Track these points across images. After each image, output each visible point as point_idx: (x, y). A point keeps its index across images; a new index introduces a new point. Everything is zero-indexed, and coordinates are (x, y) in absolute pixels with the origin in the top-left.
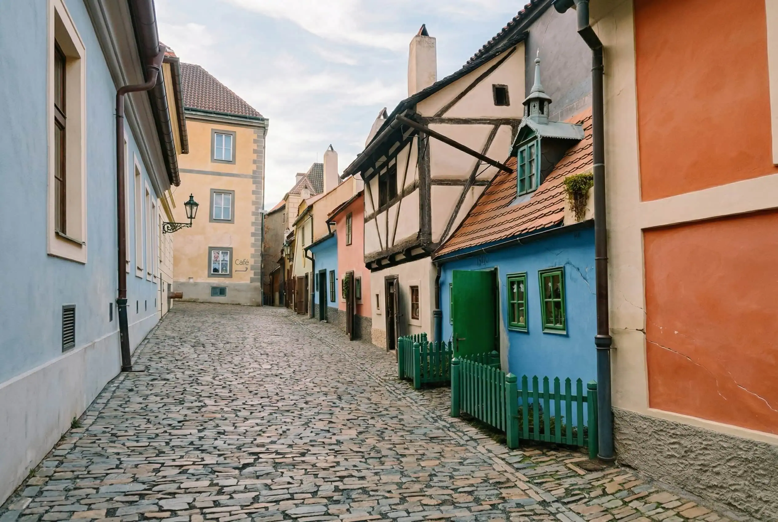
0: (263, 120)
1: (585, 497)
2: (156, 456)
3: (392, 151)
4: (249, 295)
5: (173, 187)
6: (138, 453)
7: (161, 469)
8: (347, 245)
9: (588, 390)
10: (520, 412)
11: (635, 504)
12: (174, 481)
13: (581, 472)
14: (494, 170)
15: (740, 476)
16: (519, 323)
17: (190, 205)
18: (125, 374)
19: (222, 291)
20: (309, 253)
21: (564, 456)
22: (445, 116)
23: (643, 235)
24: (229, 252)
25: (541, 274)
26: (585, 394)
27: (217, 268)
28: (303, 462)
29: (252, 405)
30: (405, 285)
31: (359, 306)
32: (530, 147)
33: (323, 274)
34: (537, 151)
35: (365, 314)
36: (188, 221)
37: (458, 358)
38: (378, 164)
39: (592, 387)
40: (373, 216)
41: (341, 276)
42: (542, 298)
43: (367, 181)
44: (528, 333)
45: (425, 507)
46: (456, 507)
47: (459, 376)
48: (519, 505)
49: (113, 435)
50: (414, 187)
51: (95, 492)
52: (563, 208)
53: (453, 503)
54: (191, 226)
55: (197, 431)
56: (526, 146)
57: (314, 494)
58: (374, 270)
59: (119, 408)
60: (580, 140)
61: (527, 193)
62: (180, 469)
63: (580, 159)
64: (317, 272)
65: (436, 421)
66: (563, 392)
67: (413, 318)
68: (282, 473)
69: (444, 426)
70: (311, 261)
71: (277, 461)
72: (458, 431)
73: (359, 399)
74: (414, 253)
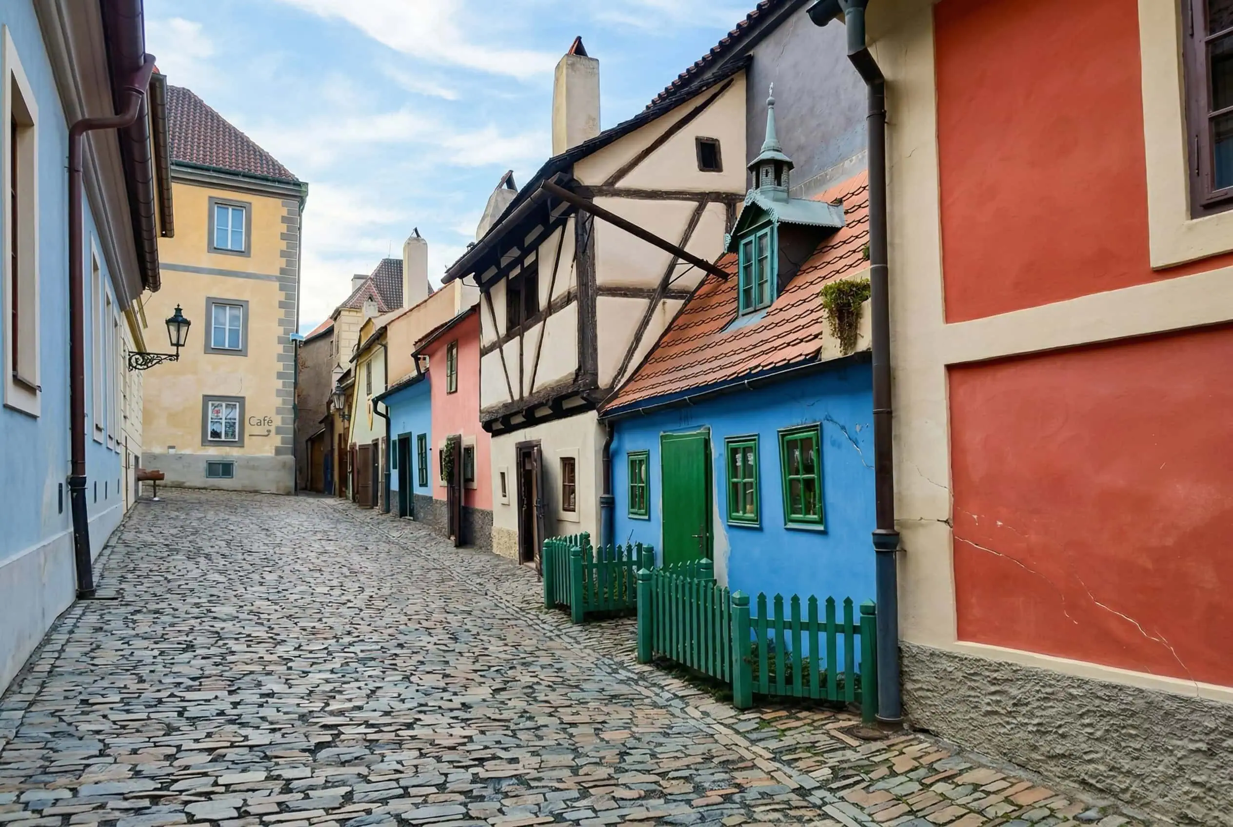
0: (298, 184)
1: (863, 780)
2: (164, 735)
3: (529, 239)
4: (272, 475)
5: (147, 292)
6: (134, 731)
7: (177, 756)
8: (450, 393)
9: (862, 615)
10: (755, 652)
11: (940, 787)
12: (205, 774)
13: (854, 742)
14: (699, 274)
15: (1097, 739)
16: (746, 515)
17: (176, 324)
18: (84, 603)
19: (225, 469)
20: (381, 407)
21: (822, 720)
22: (620, 184)
23: (947, 374)
24: (238, 404)
25: (783, 436)
26: (857, 622)
27: (218, 431)
28: (413, 738)
29: (311, 652)
30: (553, 457)
31: (470, 492)
32: (761, 238)
33: (405, 441)
34: (771, 245)
35: (480, 503)
36: (173, 350)
37: (649, 570)
38: (504, 262)
39: (867, 611)
40: (497, 345)
41: (437, 444)
42: (784, 475)
43: (486, 288)
44: (760, 529)
45: (621, 803)
46: (667, 802)
47: (651, 598)
48: (763, 795)
49: (84, 702)
50: (568, 299)
51: (71, 796)
52: (821, 333)
53: (662, 795)
54: (177, 359)
55: (226, 693)
56: (754, 236)
57: (441, 787)
58: (496, 434)
59: (84, 659)
60: (840, 229)
61: (755, 311)
62: (210, 755)
63: (841, 258)
64: (394, 437)
65: (615, 671)
66: (822, 619)
67: (565, 510)
68: (383, 756)
69: (630, 679)
70: (384, 420)
71: (369, 737)
72: (654, 685)
73: (485, 638)
74: (567, 405)
